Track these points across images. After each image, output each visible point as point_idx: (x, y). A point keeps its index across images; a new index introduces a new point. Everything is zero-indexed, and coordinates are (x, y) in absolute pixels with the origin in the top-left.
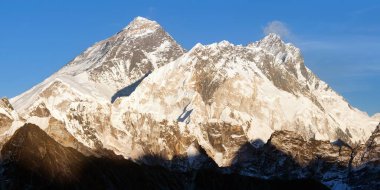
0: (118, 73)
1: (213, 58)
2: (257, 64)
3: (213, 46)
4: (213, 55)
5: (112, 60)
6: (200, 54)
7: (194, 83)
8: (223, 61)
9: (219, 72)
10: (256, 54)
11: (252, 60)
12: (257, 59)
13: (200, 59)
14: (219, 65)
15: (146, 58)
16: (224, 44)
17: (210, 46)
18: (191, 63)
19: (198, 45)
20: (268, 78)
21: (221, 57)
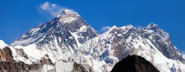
0: (53, 45)
1: (124, 35)
2: (151, 40)
3: (124, 28)
4: (124, 33)
5: (50, 37)
6: (116, 32)
7: (113, 51)
8: (130, 38)
9: (129, 45)
10: (150, 34)
11: (148, 38)
12: (151, 37)
13: (116, 35)
14: (128, 41)
15: (71, 36)
16: (130, 27)
17: (122, 28)
18: (111, 38)
19: (114, 27)
20: (159, 50)
21: (129, 35)
